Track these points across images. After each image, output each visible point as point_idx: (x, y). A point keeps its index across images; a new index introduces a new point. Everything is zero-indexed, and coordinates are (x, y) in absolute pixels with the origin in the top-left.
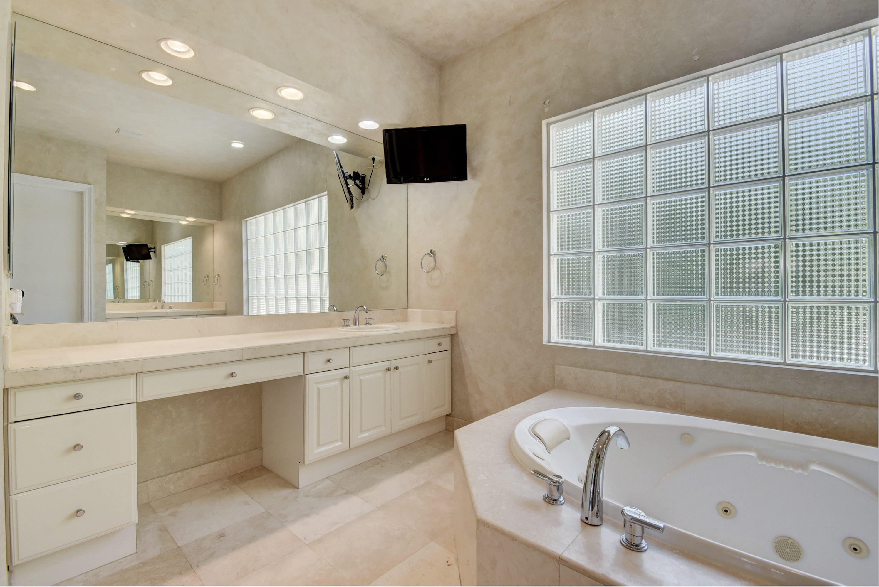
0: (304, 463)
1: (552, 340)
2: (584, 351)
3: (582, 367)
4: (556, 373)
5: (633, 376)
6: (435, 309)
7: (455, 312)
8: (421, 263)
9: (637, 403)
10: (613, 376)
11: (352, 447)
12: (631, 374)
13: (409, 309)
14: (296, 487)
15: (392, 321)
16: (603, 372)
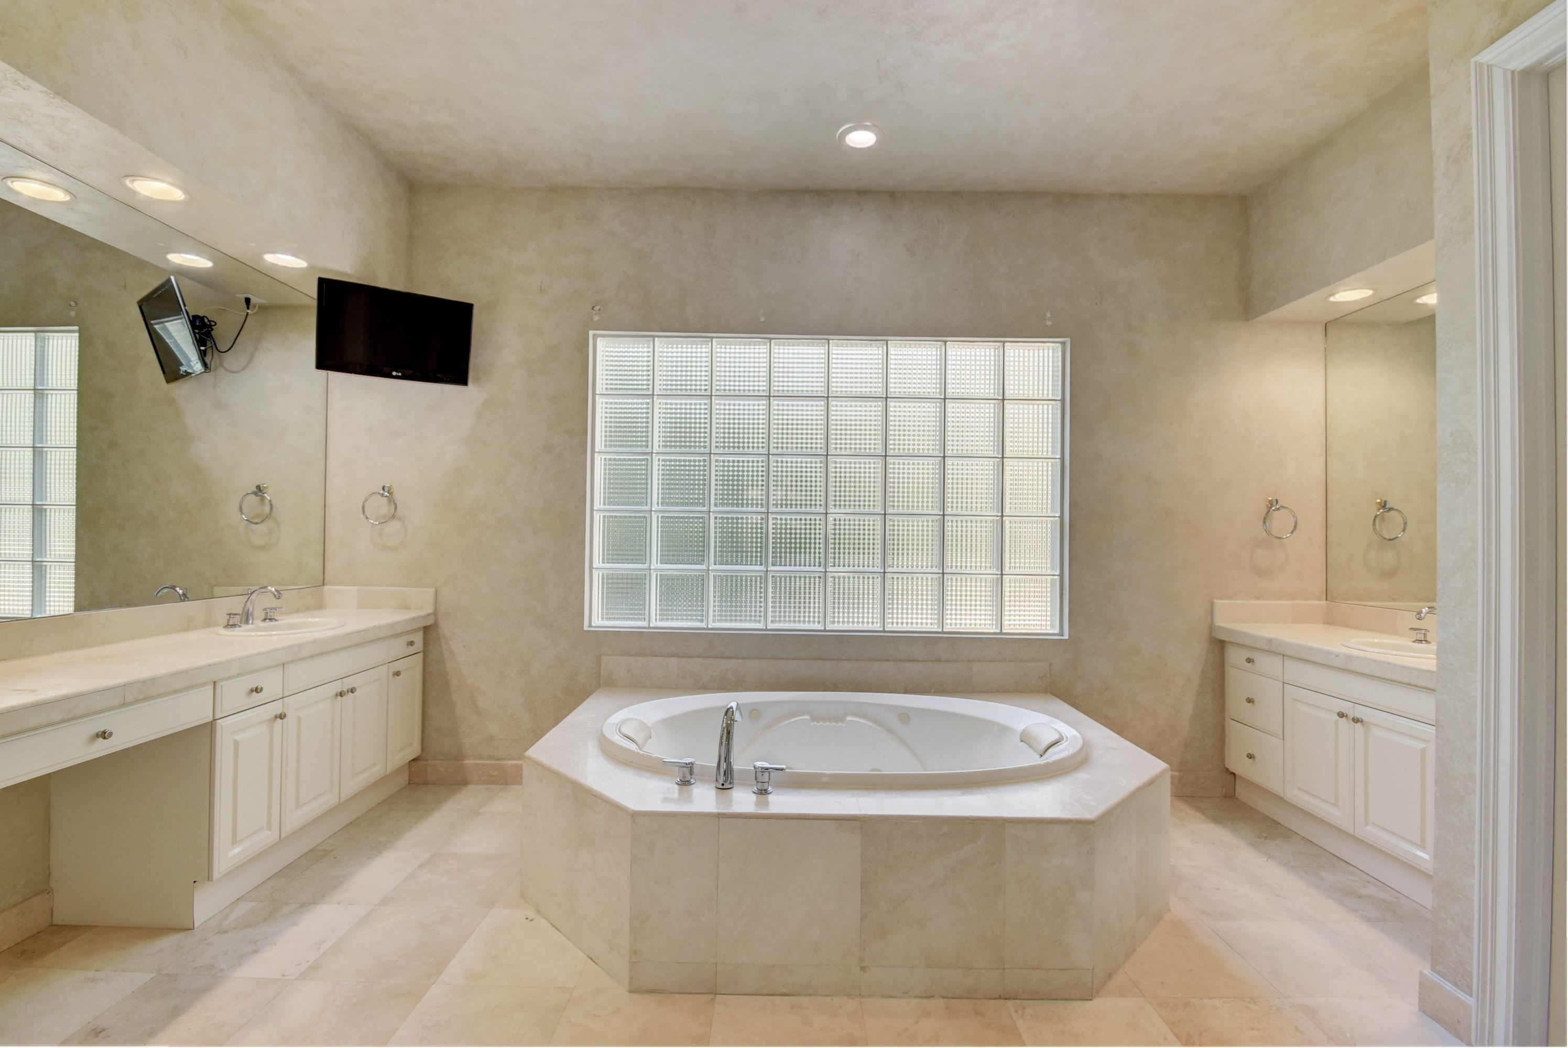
0: (209, 878)
1: (593, 624)
2: (639, 635)
3: (636, 655)
4: (603, 666)
5: (696, 659)
6: (387, 586)
7: (433, 589)
8: (363, 507)
9: (700, 688)
10: (672, 661)
11: (283, 836)
12: (694, 657)
13: (326, 587)
14: (189, 929)
15: (298, 611)
16: (662, 658)
